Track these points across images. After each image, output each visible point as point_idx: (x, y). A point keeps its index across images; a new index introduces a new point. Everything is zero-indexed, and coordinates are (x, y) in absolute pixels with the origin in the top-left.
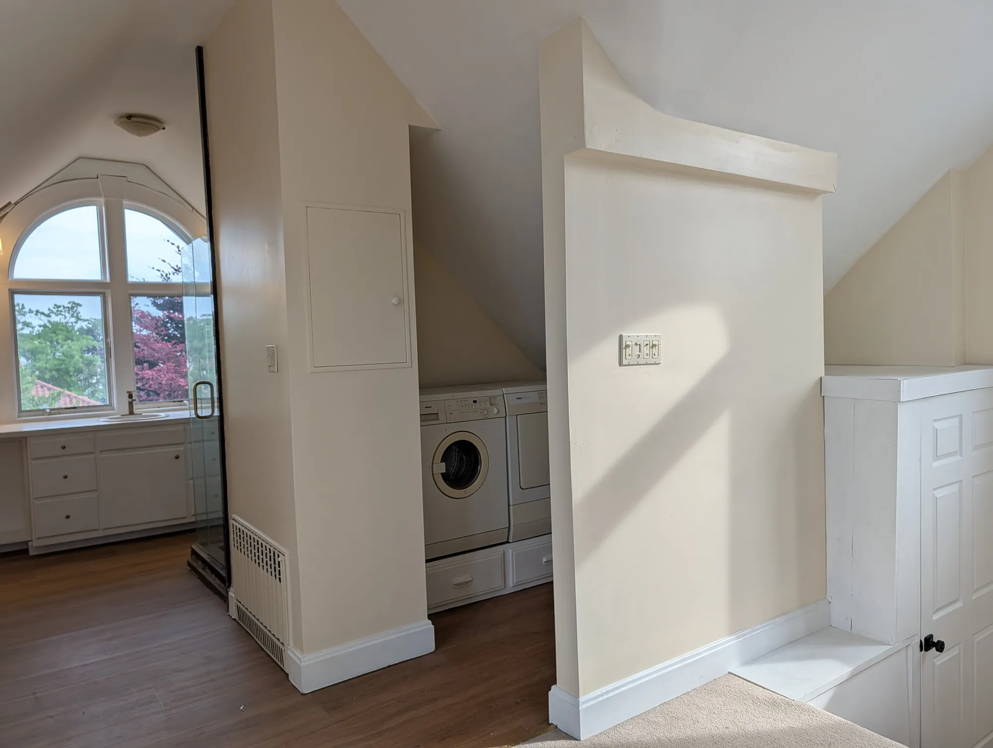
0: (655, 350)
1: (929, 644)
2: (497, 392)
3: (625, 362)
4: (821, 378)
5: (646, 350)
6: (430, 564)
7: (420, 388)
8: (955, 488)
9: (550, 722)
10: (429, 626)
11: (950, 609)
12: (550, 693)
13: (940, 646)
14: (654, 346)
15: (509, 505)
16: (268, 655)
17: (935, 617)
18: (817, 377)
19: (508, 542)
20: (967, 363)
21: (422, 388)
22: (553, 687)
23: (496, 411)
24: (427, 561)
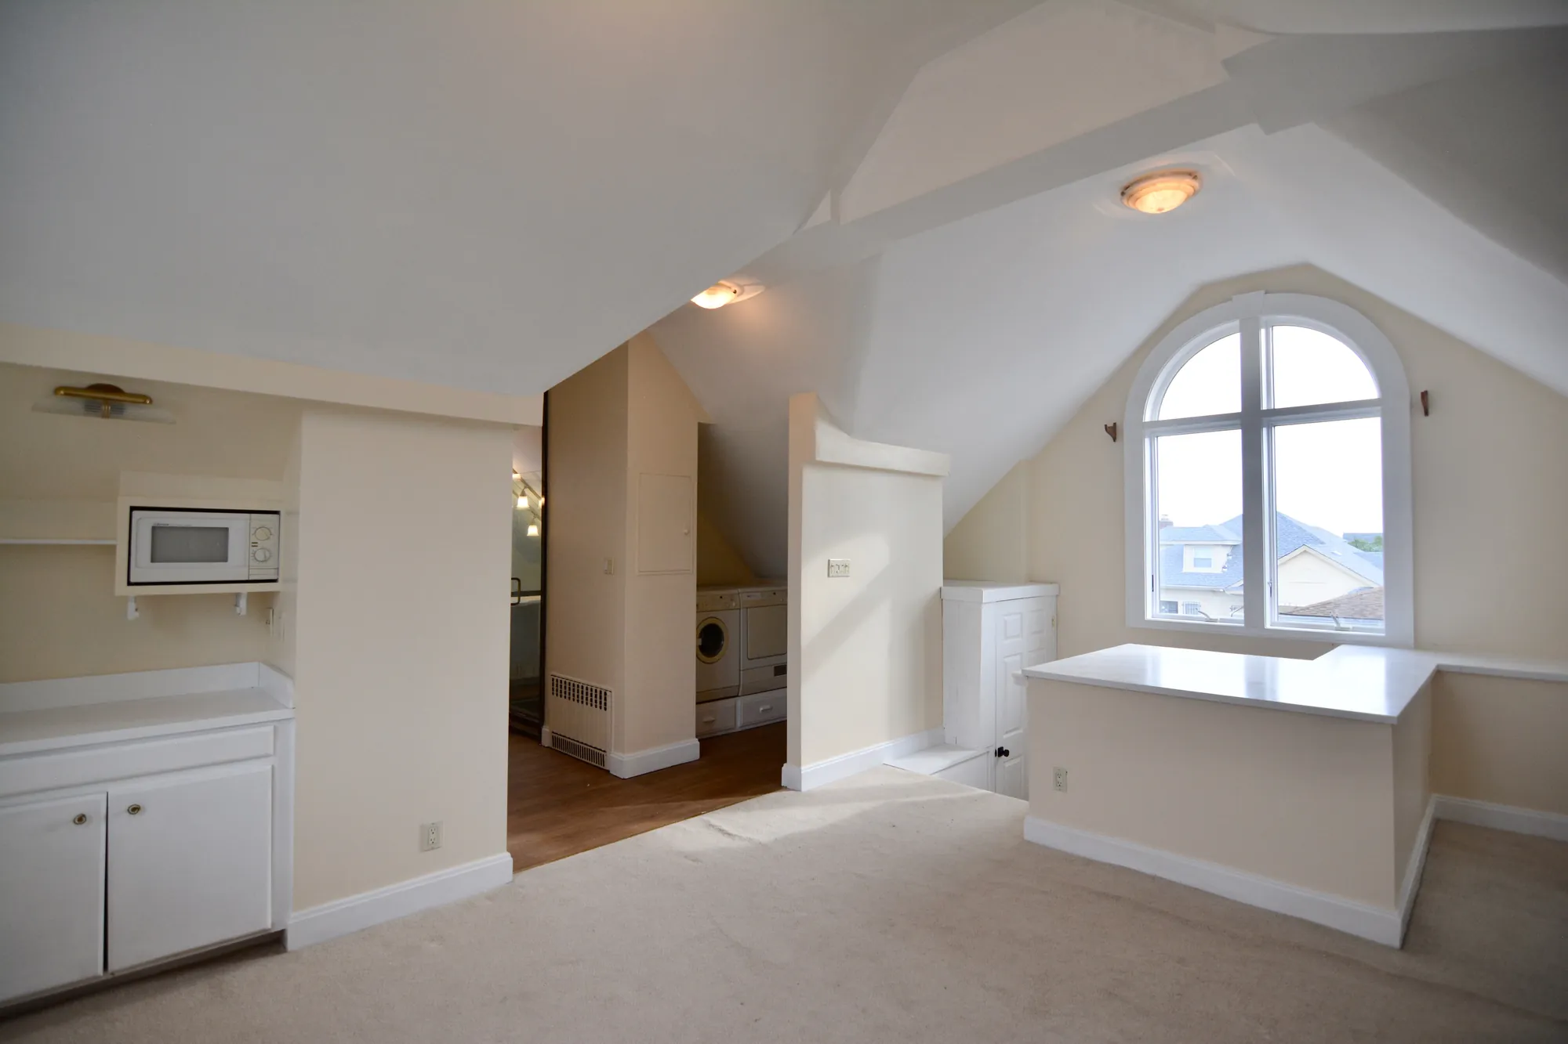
0: (847, 568)
1: (1002, 752)
2: (735, 591)
3: (831, 575)
4: (941, 589)
5: (842, 568)
6: (699, 705)
7: (698, 586)
8: (1018, 658)
9: (782, 785)
10: (696, 742)
11: (1013, 734)
12: (783, 768)
13: (1006, 753)
14: (846, 566)
15: (740, 670)
16: (587, 763)
17: (1005, 736)
18: (938, 587)
19: (738, 696)
20: (1031, 580)
21: (699, 586)
22: (785, 765)
23: (734, 604)
24: (697, 703)
